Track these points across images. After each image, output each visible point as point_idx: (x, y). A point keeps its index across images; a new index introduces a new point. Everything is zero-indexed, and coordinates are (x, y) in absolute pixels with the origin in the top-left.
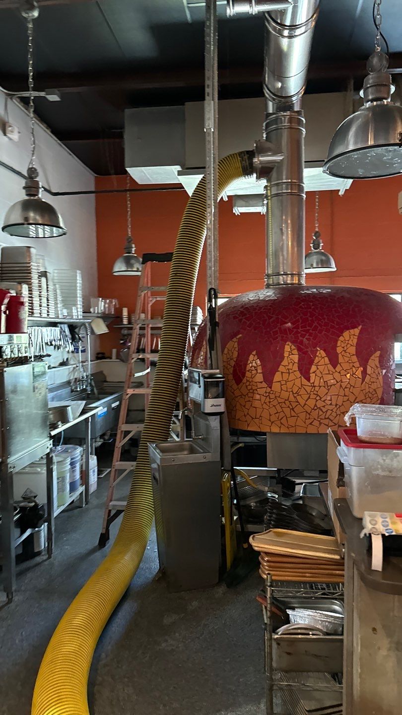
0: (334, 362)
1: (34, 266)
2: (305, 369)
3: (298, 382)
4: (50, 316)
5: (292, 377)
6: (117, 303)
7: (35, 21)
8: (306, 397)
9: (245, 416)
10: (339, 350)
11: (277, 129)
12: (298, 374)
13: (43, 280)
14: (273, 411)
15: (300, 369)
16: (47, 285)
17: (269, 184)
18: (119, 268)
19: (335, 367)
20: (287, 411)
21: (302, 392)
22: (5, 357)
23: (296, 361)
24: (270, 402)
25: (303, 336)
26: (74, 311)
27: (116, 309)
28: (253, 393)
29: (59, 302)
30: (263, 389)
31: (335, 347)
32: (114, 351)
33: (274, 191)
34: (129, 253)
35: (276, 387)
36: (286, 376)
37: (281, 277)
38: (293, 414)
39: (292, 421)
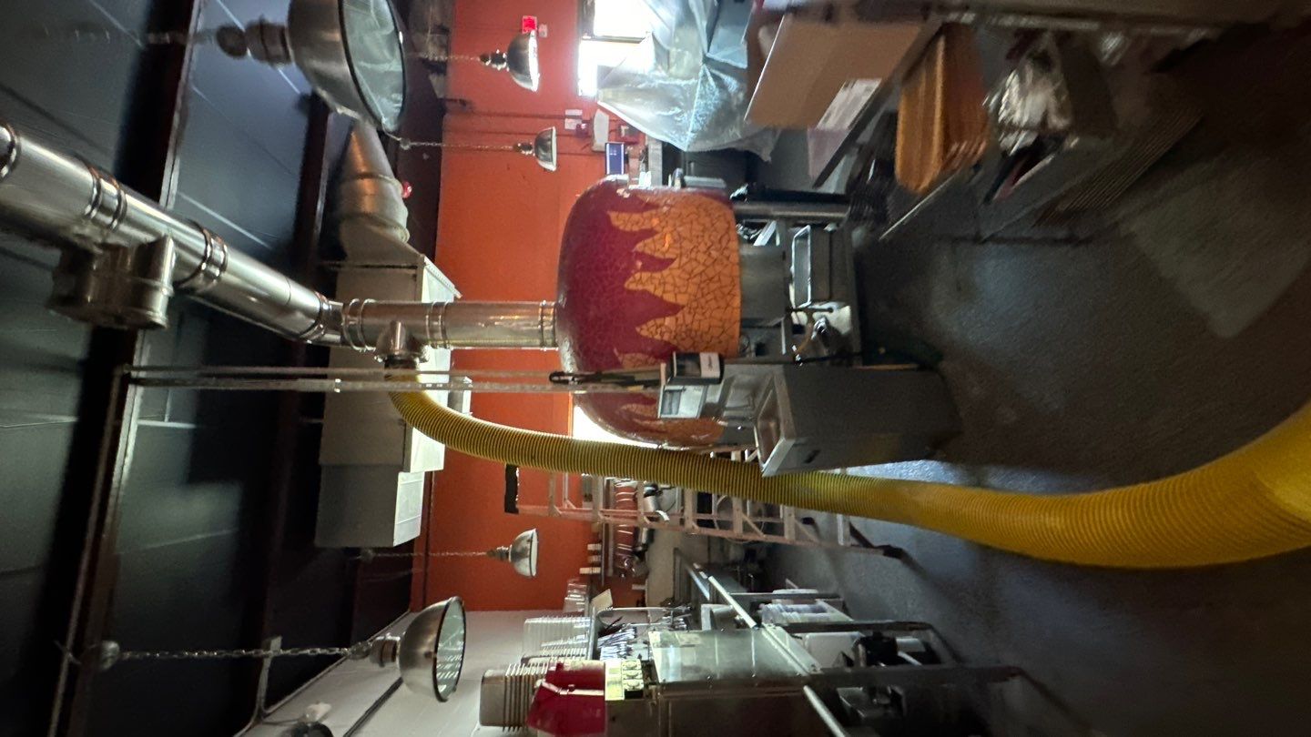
0: (650, 233)
1: (511, 672)
2: (660, 264)
3: (677, 272)
4: (585, 653)
5: (670, 280)
6: (573, 580)
7: (123, 648)
8: (694, 264)
9: (720, 342)
10: (636, 228)
11: (362, 331)
12: (666, 272)
13: (532, 661)
14: (713, 304)
15: (660, 270)
16: (541, 656)
17: (430, 343)
18: (527, 567)
19: (656, 233)
20: (713, 286)
21: (688, 268)
22: (642, 686)
23: (649, 274)
24: (702, 308)
25: (617, 268)
26: (579, 626)
27: (581, 582)
28: (691, 330)
29: (566, 643)
30: (685, 317)
31: (632, 234)
32: (635, 587)
33: (439, 335)
34: (507, 554)
35: (682, 300)
36: (669, 287)
37: (546, 328)
38: (716, 279)
39: (725, 281)
